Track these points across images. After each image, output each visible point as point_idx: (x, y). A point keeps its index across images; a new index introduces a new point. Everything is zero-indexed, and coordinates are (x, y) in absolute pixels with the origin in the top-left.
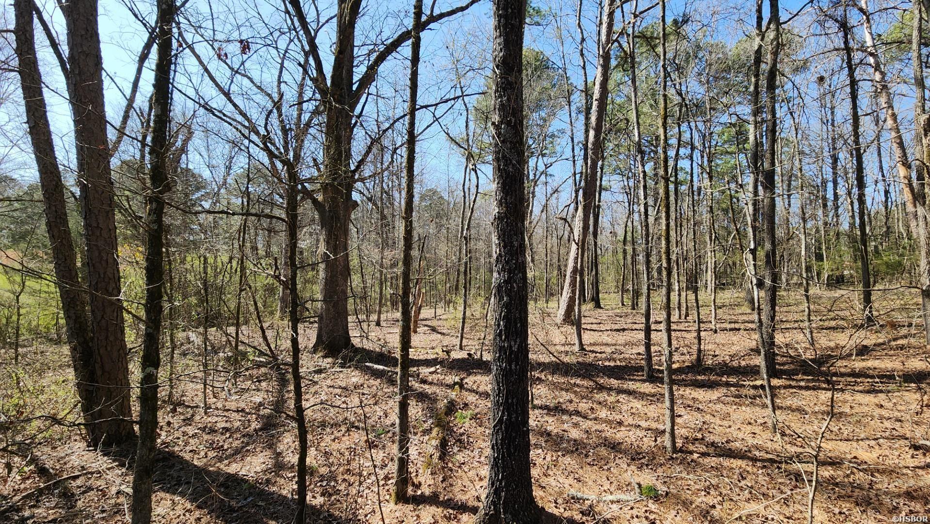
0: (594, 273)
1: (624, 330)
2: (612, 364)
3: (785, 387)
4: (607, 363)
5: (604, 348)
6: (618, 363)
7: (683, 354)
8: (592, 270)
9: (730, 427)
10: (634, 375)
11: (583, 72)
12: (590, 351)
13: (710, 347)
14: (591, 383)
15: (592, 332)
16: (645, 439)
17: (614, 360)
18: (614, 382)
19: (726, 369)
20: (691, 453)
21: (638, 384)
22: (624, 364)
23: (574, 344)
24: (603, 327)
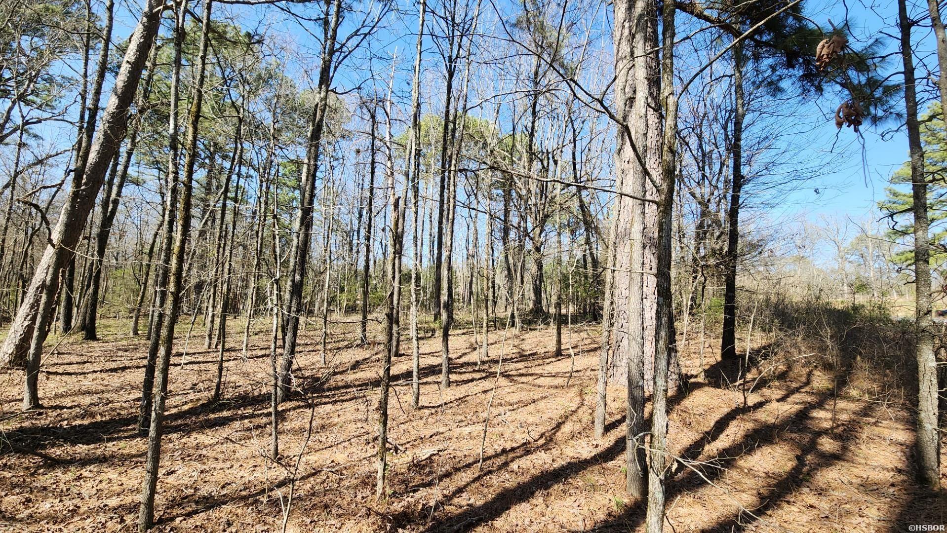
0: (91, 290)
1: (124, 369)
2: (86, 422)
3: (294, 409)
4: (78, 422)
5: (79, 399)
6: (99, 418)
7: (200, 391)
8: (88, 286)
9: (232, 467)
10: (120, 431)
11: (107, 15)
12: (51, 407)
13: (233, 378)
14: (38, 459)
15: (65, 378)
16: (109, 524)
17: (93, 415)
18: (82, 449)
19: (246, 400)
20: (173, 519)
21: (122, 444)
22: (108, 418)
23: (21, 400)
24: (89, 367)
